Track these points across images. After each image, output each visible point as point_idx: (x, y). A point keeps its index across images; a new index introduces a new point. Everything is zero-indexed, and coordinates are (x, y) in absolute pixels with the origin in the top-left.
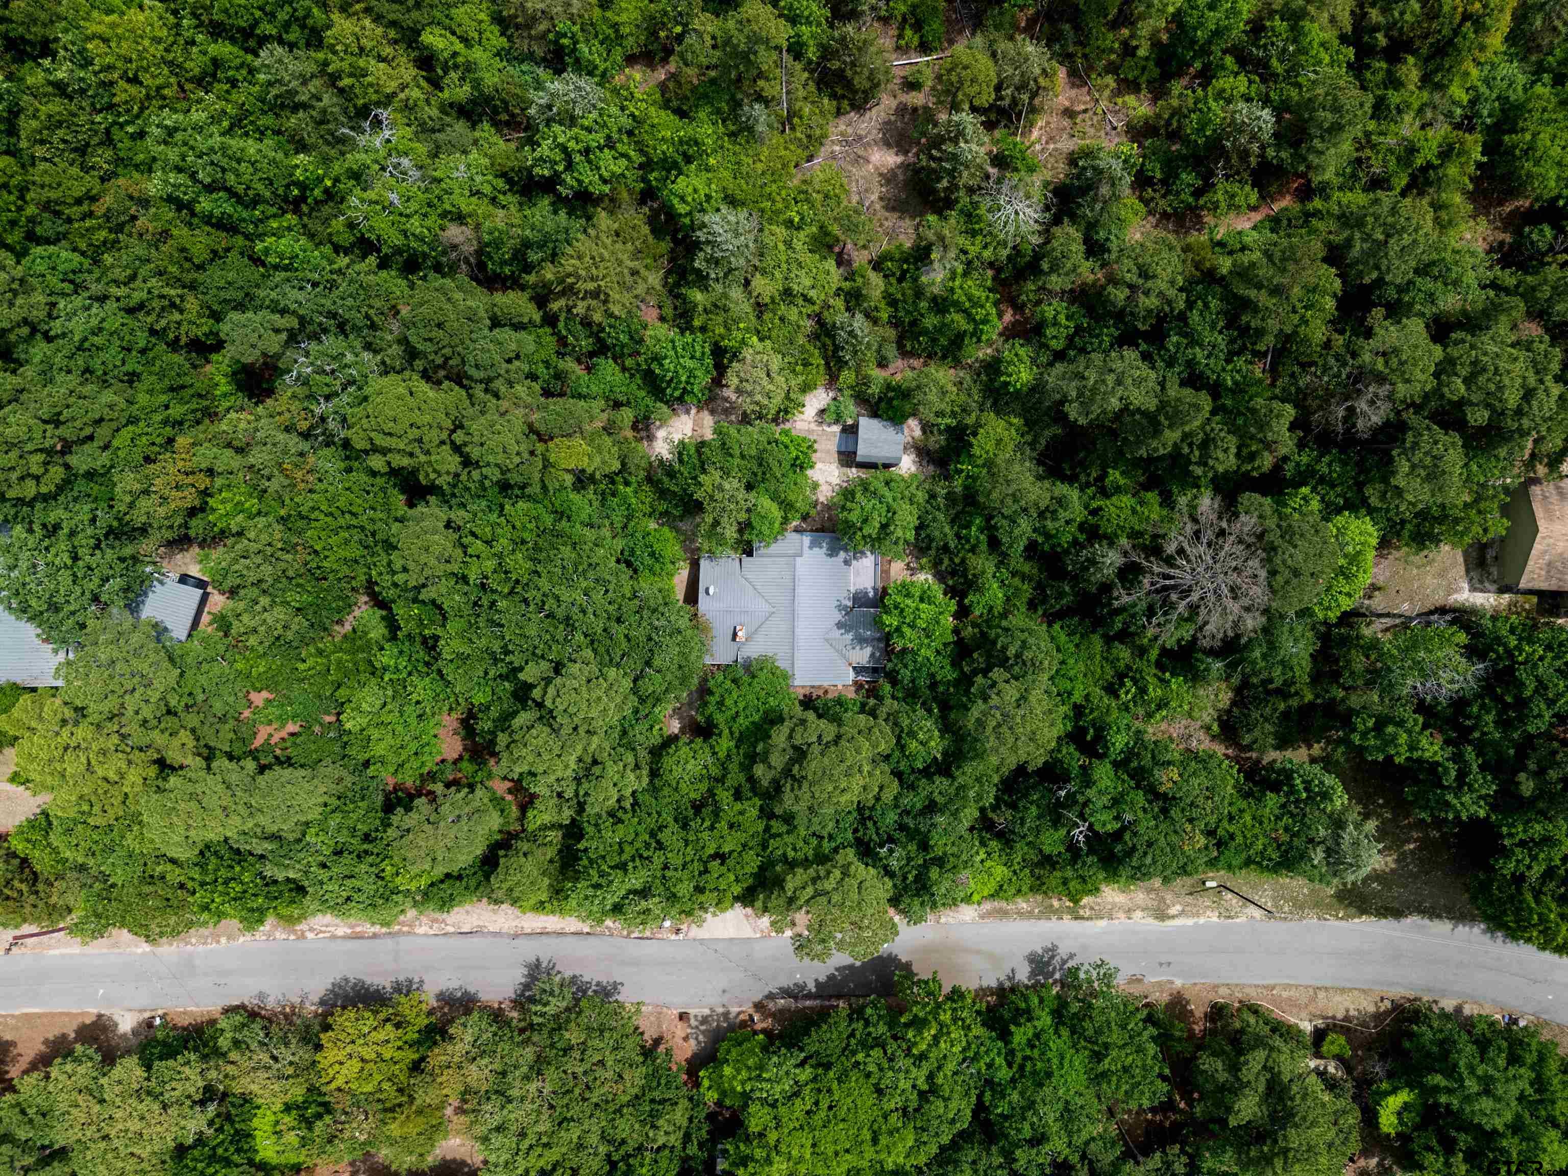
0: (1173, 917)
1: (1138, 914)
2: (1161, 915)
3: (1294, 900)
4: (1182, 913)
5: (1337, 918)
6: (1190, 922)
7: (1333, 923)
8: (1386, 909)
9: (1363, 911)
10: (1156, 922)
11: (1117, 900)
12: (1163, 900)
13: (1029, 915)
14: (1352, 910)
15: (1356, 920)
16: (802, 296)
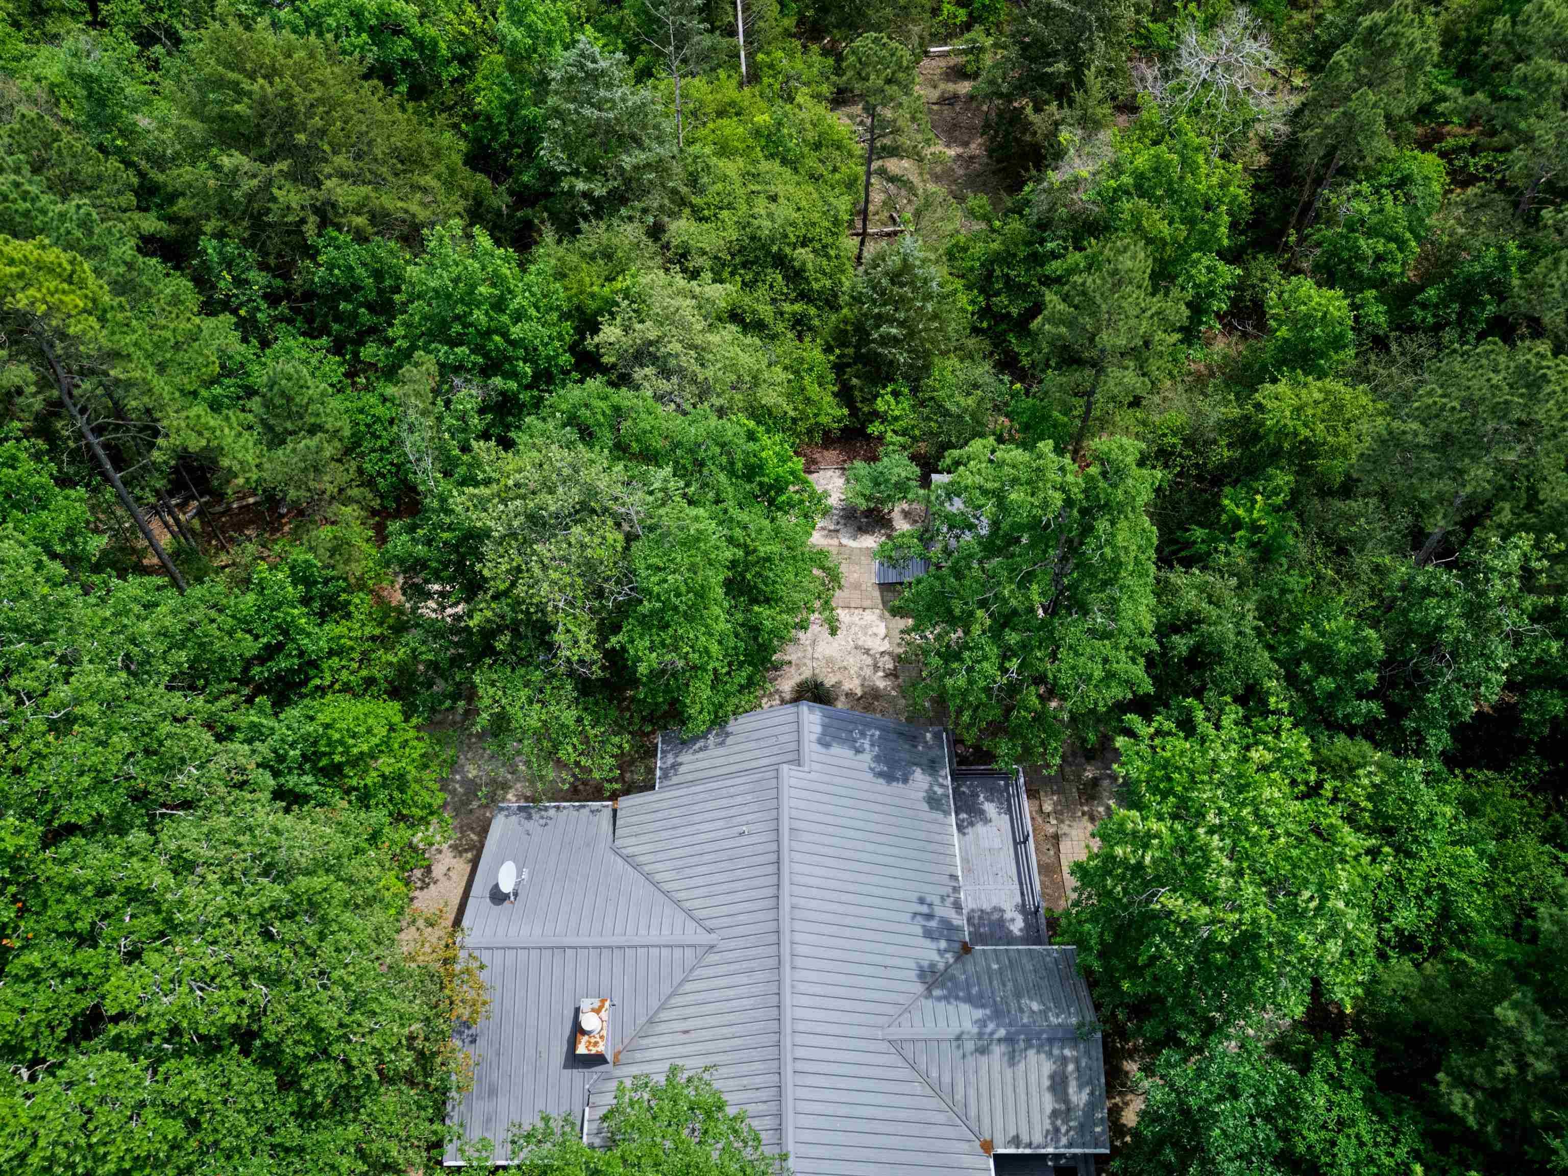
16: (780, 261)
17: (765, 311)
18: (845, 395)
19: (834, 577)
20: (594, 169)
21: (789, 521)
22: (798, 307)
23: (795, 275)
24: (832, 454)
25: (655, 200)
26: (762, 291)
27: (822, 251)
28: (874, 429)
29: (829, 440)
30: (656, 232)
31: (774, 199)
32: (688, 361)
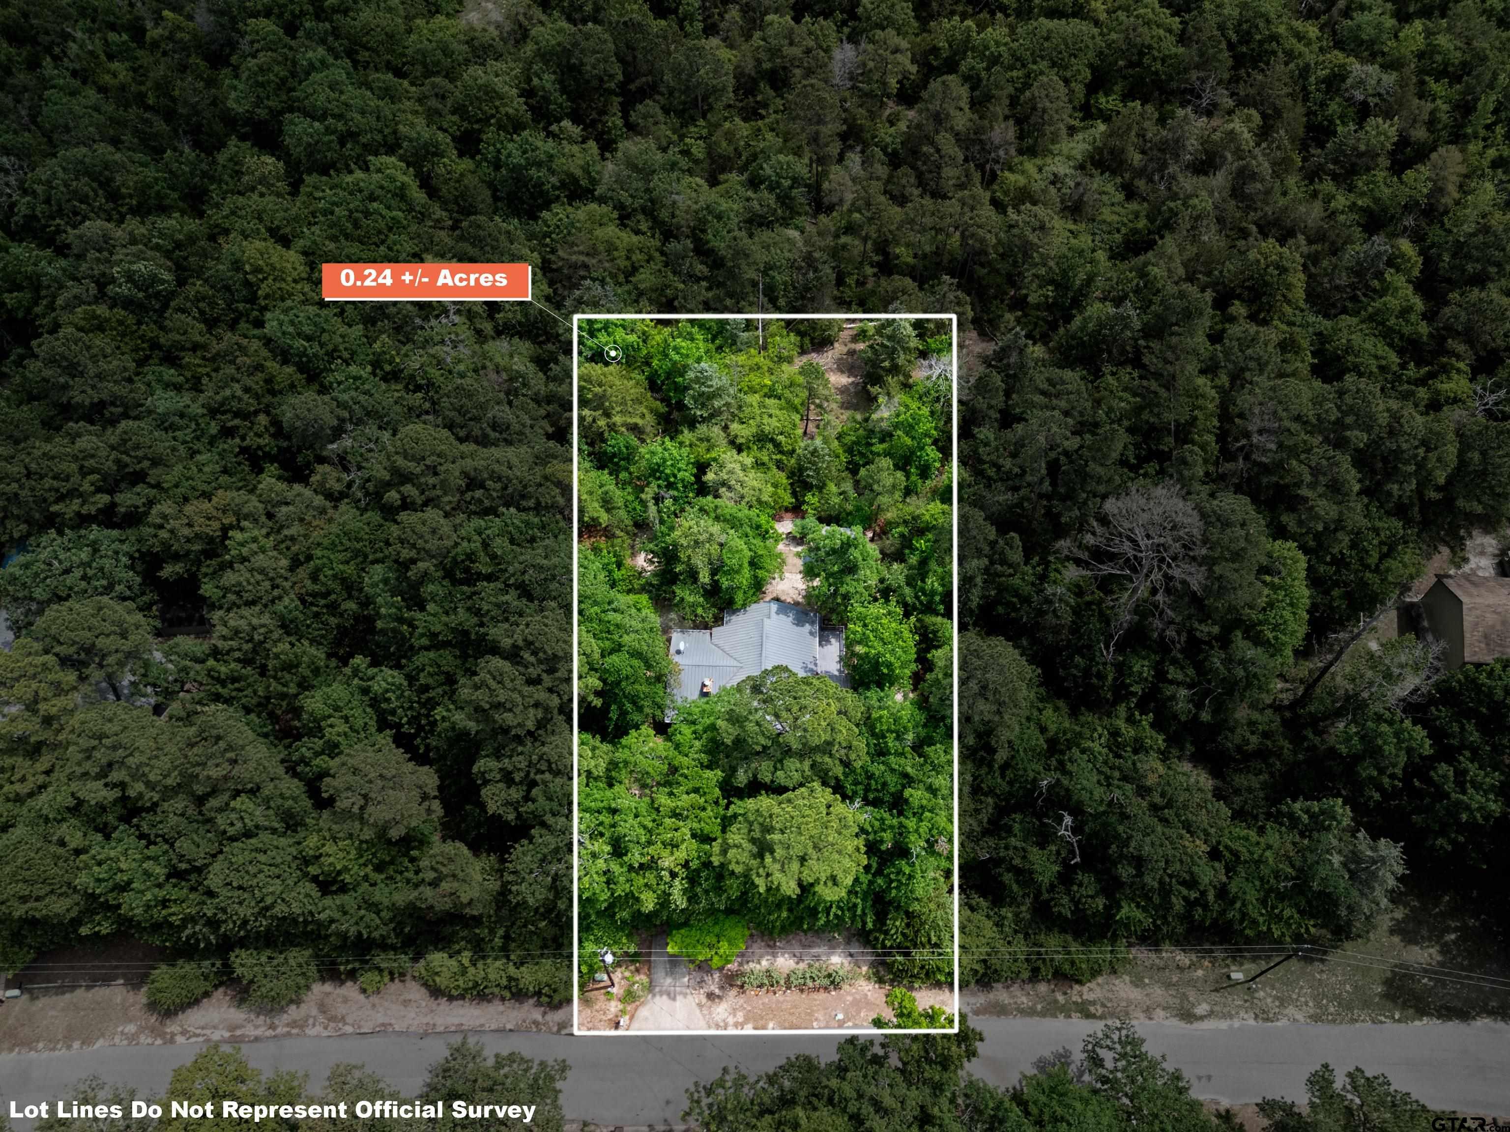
0: (1201, 1018)
1: (1160, 1013)
2: (1188, 1016)
3: (1338, 997)
4: (1211, 1014)
5: (1395, 1021)
6: (1224, 1025)
7: (1390, 1026)
8: (1448, 1009)
9: (1422, 1012)
10: (1182, 1024)
11: (1132, 996)
12: (1184, 997)
13: (1030, 1012)
14: (1411, 1011)
15: (1417, 1023)
16: (772, 440)
17: (766, 459)
18: (794, 494)
19: (784, 562)
20: (703, 405)
21: (770, 542)
22: (779, 457)
23: (777, 445)
24: (789, 515)
25: (725, 416)
26: (765, 451)
27: (789, 436)
28: (804, 507)
29: (787, 510)
30: (726, 428)
31: (770, 416)
32: (738, 487)
